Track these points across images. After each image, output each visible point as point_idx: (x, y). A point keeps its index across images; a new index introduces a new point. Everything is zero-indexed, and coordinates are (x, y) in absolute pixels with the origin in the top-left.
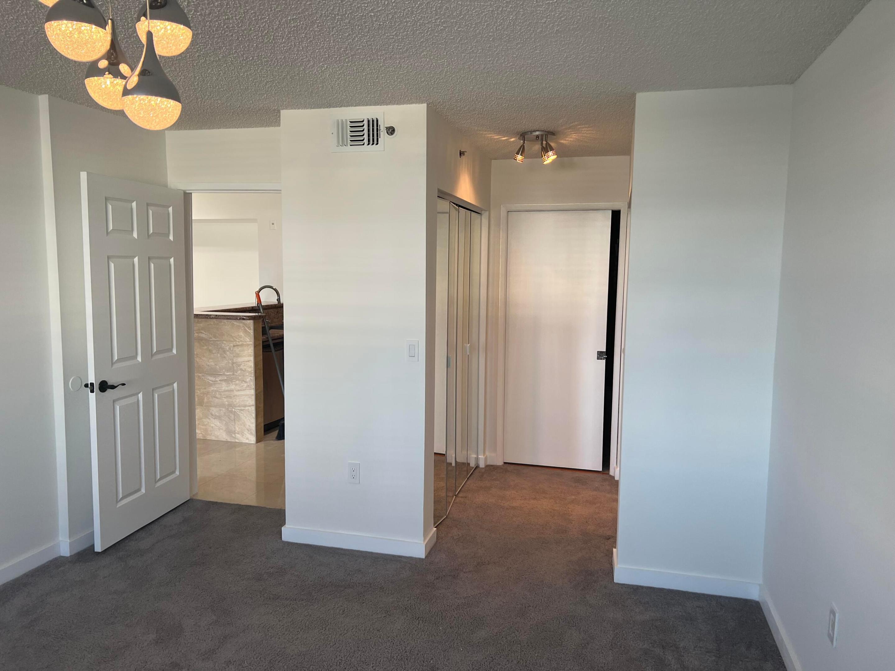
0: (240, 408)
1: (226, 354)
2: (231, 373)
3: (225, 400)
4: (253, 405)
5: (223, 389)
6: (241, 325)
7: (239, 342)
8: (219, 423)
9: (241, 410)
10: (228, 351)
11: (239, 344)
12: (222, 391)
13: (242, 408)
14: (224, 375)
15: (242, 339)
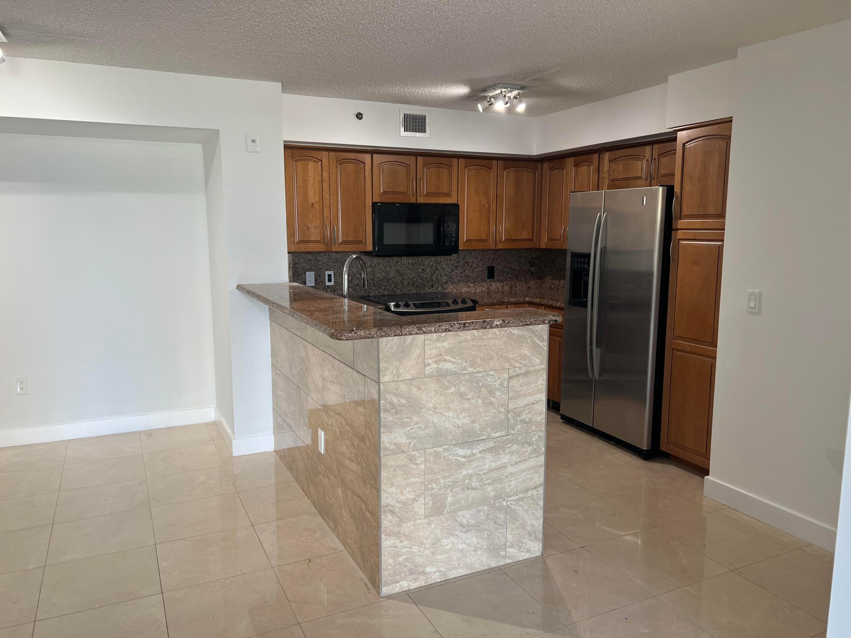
0: (514, 498)
1: (494, 397)
2: (503, 433)
3: (490, 488)
4: (540, 485)
5: (487, 467)
6: (527, 333)
7: (520, 368)
8: (475, 539)
9: (519, 500)
10: (498, 389)
11: (520, 372)
12: (485, 472)
13: (521, 495)
14: (489, 438)
15: (526, 362)
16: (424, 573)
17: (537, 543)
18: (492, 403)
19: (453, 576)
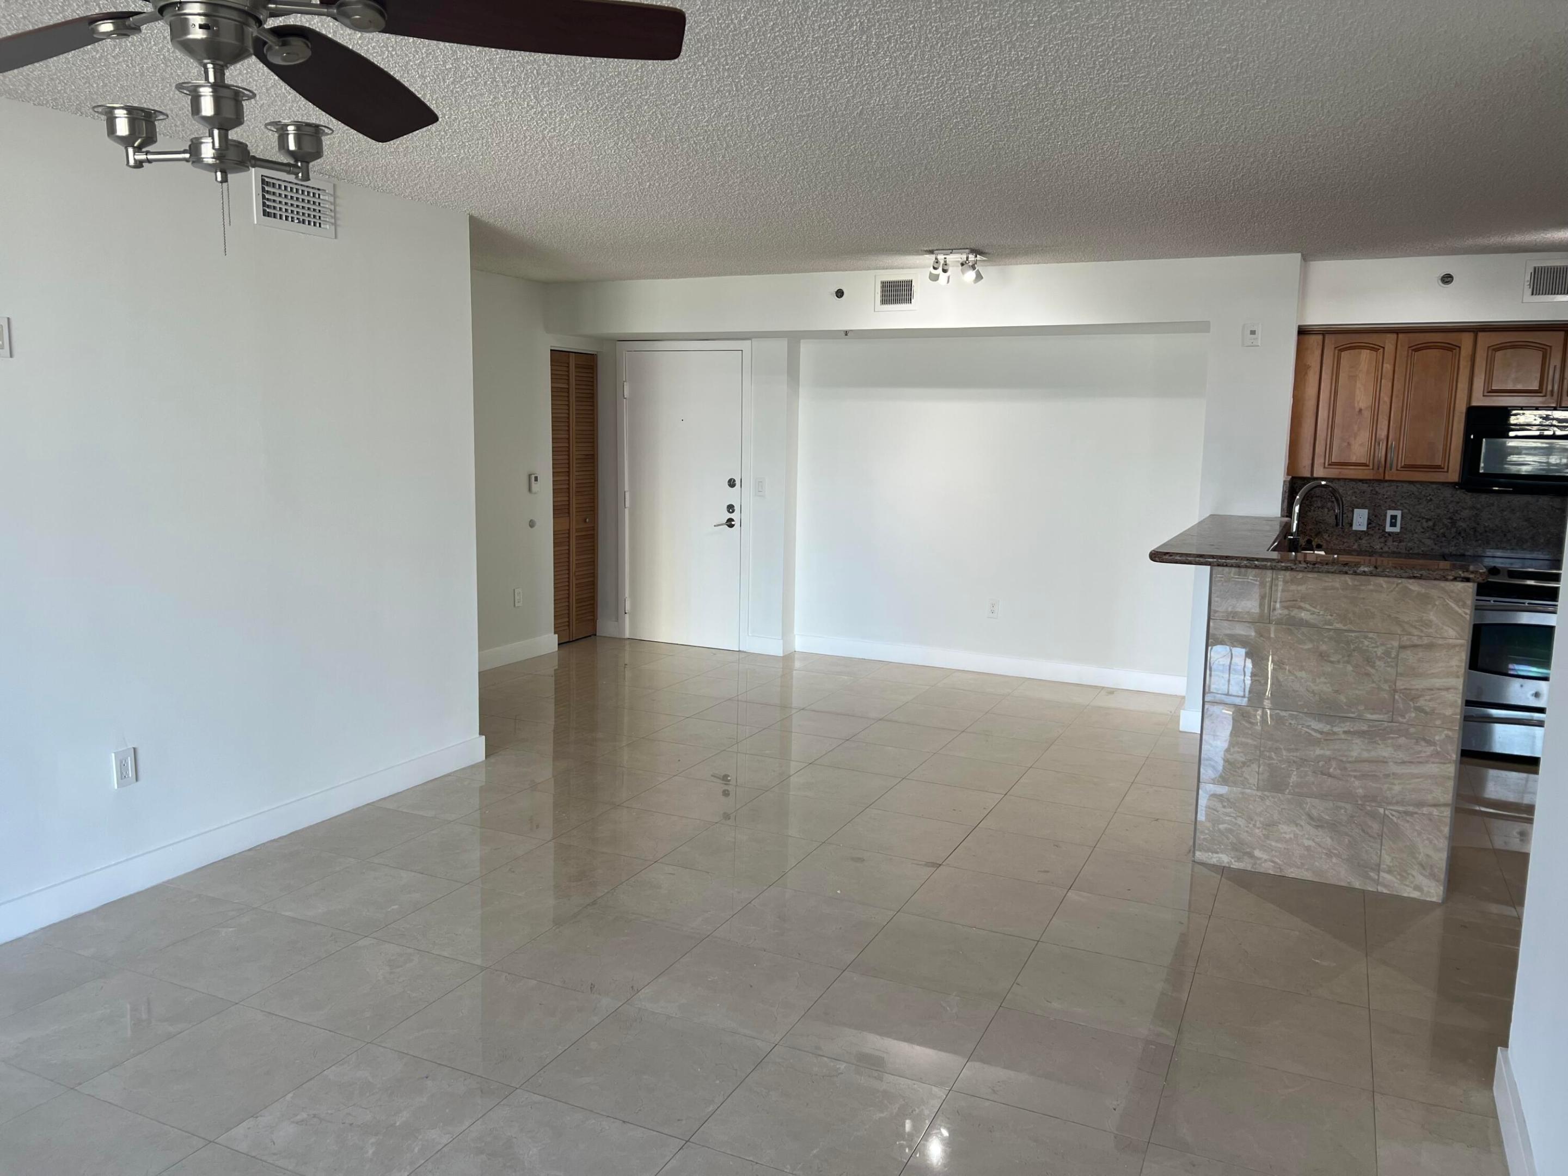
0: (1401, 809)
1: (1373, 667)
2: (1384, 717)
3: (1357, 783)
4: (1445, 805)
5: (1354, 754)
6: (1434, 593)
7: (1420, 637)
8: (1329, 841)
9: (1406, 813)
10: (1380, 659)
11: (1419, 643)
12: (1350, 759)
13: (1411, 809)
14: (1360, 718)
15: (1431, 630)
16: (1251, 856)
17: (1433, 884)
18: (1368, 675)
19: (1292, 875)
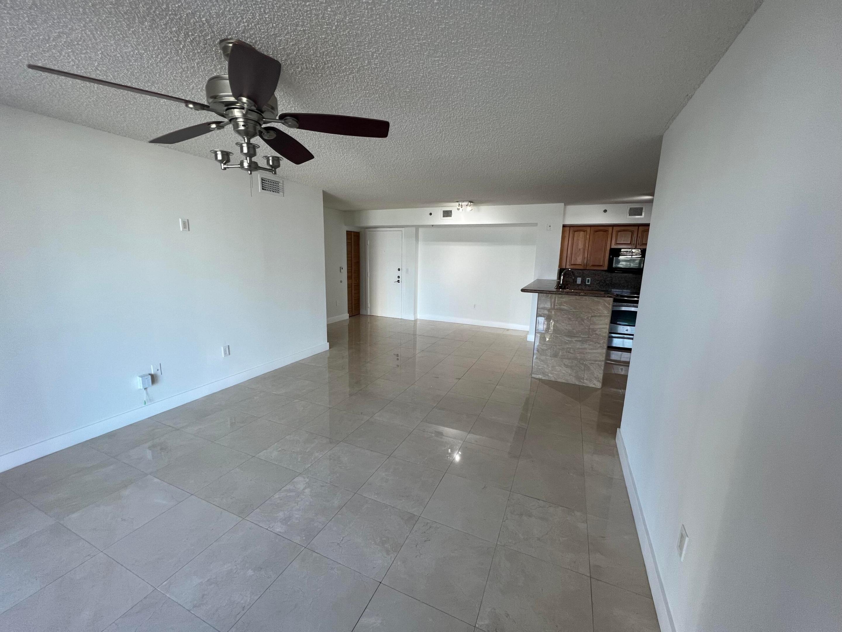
0: (590, 362)
1: (584, 322)
2: (586, 336)
3: (578, 355)
4: (603, 361)
5: (578, 347)
6: (601, 301)
7: (597, 313)
8: (570, 371)
9: (592, 363)
10: (586, 320)
11: (597, 315)
12: (576, 348)
14: (579, 337)
15: (600, 312)
16: (548, 375)
17: (599, 383)
18: (582, 324)
19: (559, 381)
